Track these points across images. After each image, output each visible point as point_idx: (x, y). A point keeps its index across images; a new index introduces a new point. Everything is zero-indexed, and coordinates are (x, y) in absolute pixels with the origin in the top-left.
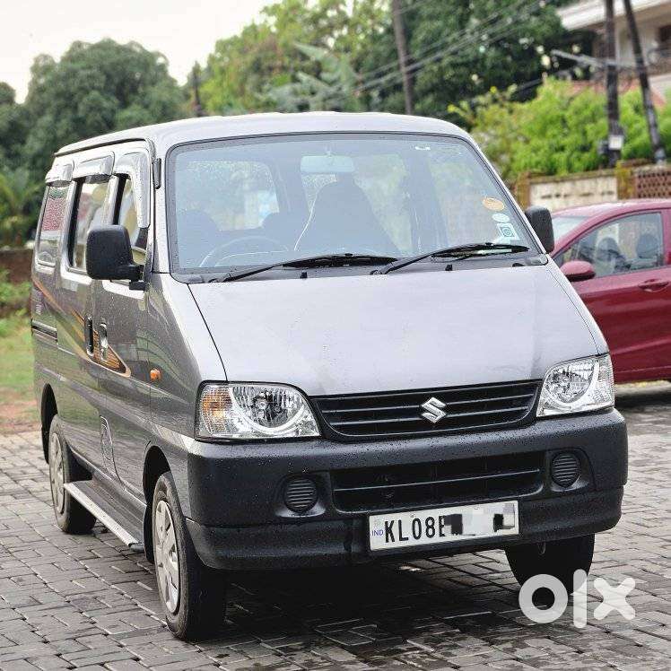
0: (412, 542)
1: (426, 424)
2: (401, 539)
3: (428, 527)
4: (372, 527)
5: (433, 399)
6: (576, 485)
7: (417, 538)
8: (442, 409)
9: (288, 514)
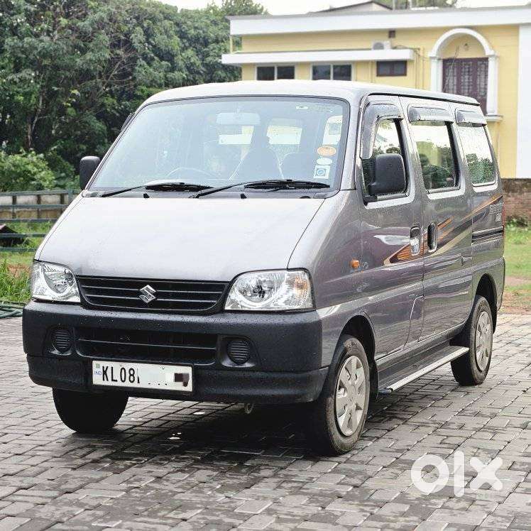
0: (119, 384)
1: (141, 303)
2: (113, 380)
3: (131, 375)
4: (95, 369)
5: (148, 286)
6: (247, 365)
7: (123, 381)
8: (154, 294)
9: (56, 352)
